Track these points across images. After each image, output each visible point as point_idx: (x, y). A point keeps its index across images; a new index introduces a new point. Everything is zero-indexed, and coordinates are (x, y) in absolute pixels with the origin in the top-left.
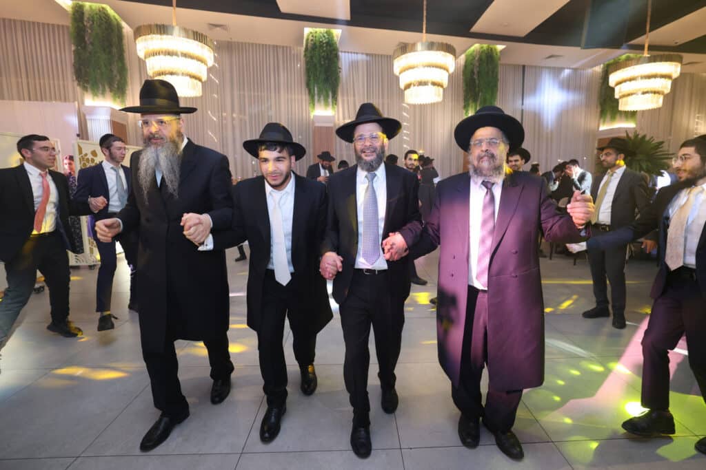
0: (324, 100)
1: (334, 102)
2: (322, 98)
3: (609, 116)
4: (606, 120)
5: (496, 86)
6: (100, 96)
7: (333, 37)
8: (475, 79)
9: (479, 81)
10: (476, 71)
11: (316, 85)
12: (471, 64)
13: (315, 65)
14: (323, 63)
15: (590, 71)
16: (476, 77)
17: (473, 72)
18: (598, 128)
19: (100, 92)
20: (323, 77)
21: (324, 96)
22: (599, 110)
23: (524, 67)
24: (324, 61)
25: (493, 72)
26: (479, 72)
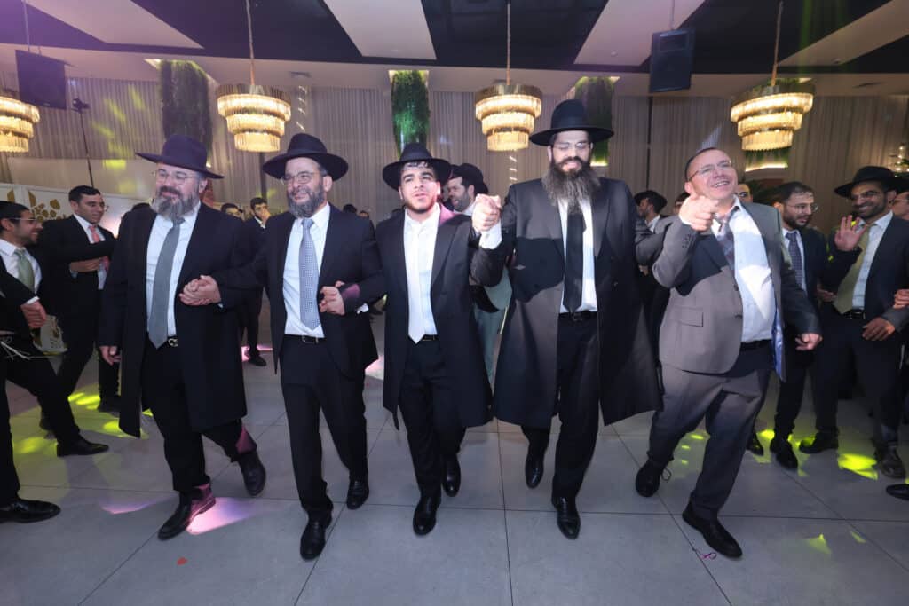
4: (752, 159)
7: (420, 78)
18: (744, 170)
23: (651, 98)
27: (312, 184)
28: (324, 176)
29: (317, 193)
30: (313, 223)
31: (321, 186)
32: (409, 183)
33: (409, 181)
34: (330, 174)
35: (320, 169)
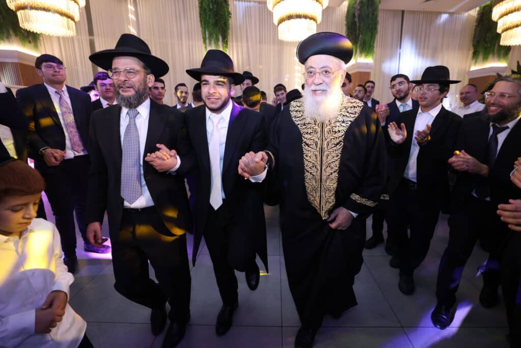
0: (215, 43)
1: (225, 45)
2: (213, 42)
3: (481, 57)
4: (479, 60)
5: (376, 29)
6: (5, 39)
8: (355, 22)
9: (360, 23)
10: (356, 15)
11: (207, 30)
12: (353, 8)
13: (205, 9)
14: (211, 7)
15: (466, 14)
16: (357, 20)
17: (354, 16)
18: (469, 68)
19: (5, 36)
20: (212, 21)
21: (215, 40)
22: (471, 52)
23: (403, 12)
24: (213, 6)
25: (373, 14)
26: (359, 16)
27: (136, 80)
28: (148, 74)
29: (142, 87)
30: (139, 113)
31: (145, 82)
32: (205, 86)
33: (206, 84)
34: (153, 73)
35: (145, 68)
